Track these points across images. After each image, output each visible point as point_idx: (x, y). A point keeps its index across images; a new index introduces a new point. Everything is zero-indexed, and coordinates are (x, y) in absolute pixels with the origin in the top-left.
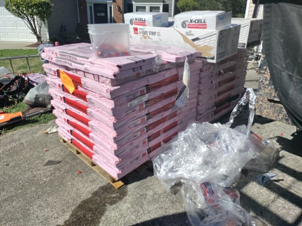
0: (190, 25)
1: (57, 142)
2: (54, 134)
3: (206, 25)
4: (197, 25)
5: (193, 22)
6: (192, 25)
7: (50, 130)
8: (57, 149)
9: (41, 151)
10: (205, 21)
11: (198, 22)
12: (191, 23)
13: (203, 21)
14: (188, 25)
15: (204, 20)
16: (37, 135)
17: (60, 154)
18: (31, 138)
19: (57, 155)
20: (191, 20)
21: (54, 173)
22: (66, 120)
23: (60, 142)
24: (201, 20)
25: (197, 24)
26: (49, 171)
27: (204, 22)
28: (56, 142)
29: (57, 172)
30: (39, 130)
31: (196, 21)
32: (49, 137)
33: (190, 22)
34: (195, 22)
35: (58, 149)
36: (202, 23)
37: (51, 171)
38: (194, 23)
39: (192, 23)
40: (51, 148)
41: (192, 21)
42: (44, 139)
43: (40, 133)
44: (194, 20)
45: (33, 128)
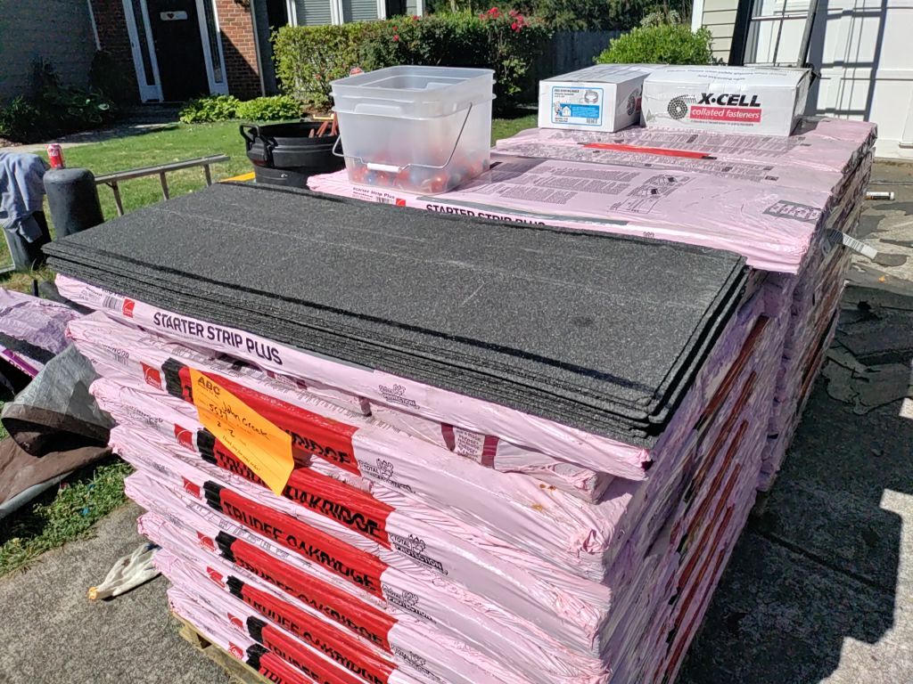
0: (701, 108)
2: (139, 594)
3: (759, 111)
4: (727, 109)
5: (713, 100)
6: (710, 109)
7: (120, 575)
10: (757, 102)
11: (729, 103)
12: (704, 104)
13: (748, 100)
14: (693, 108)
15: (755, 97)
16: (60, 617)
18: (36, 638)
20: (704, 95)
22: (225, 580)
23: (181, 638)
24: (743, 98)
25: (726, 106)
27: (753, 104)
28: (162, 645)
30: (63, 582)
31: (725, 100)
32: (119, 616)
33: (701, 102)
34: (719, 101)
36: (746, 105)
38: (715, 105)
39: (708, 102)
41: (710, 99)
42: (98, 633)
43: (71, 601)
44: (716, 97)
45: (32, 576)
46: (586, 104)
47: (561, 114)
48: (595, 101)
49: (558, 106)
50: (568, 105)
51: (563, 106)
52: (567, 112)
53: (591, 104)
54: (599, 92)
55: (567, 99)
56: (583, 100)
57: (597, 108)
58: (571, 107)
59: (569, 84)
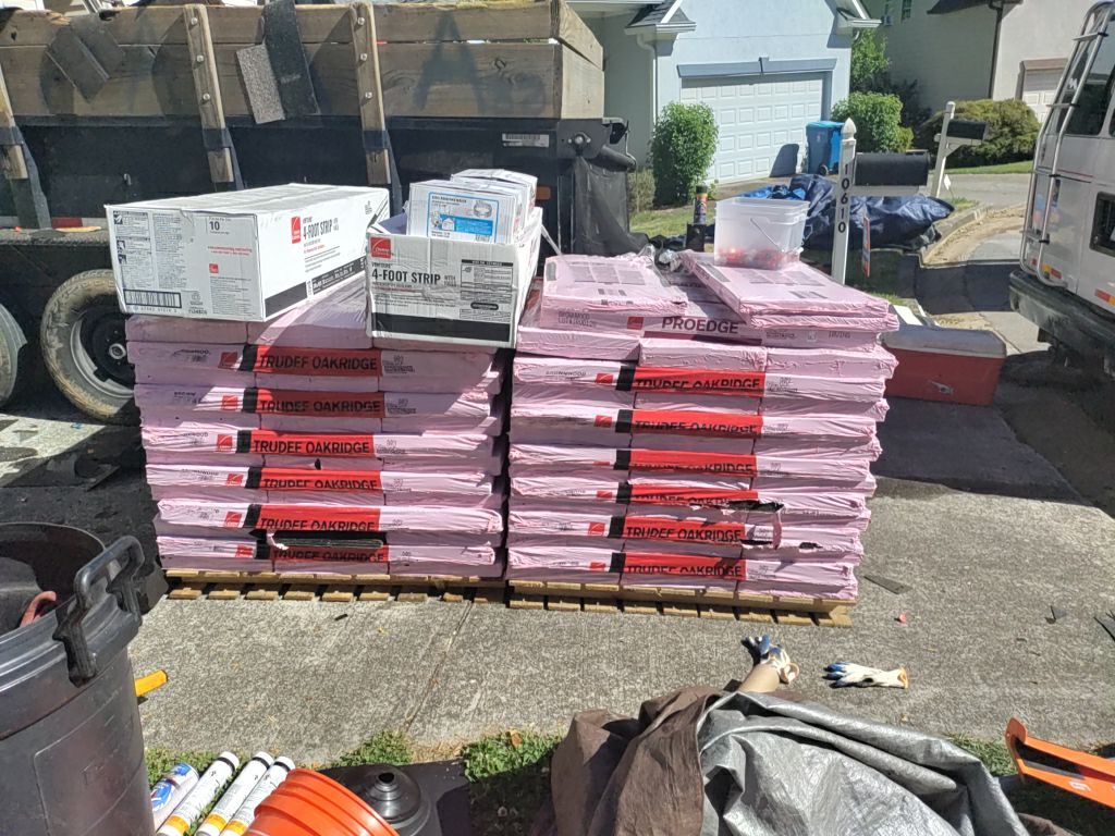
1: (863, 632)
8: (869, 610)
9: (918, 629)
17: (864, 597)
19: (873, 596)
21: (887, 563)
26: (899, 573)
28: (867, 632)
29: (880, 561)
35: (865, 608)
37: (894, 572)
40: (887, 621)
46: (476, 217)
47: (440, 227)
48: (488, 214)
49: (437, 217)
50: (451, 217)
51: (444, 217)
52: (449, 224)
53: (482, 218)
54: (494, 205)
55: (449, 209)
56: (472, 212)
57: (490, 223)
58: (456, 219)
59: (453, 192)
